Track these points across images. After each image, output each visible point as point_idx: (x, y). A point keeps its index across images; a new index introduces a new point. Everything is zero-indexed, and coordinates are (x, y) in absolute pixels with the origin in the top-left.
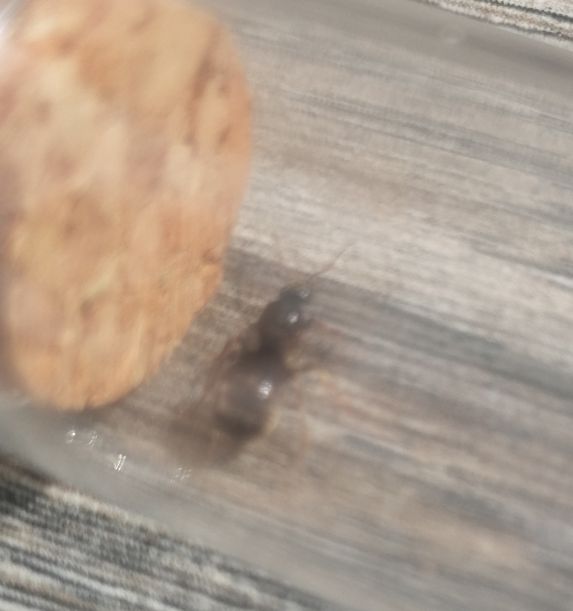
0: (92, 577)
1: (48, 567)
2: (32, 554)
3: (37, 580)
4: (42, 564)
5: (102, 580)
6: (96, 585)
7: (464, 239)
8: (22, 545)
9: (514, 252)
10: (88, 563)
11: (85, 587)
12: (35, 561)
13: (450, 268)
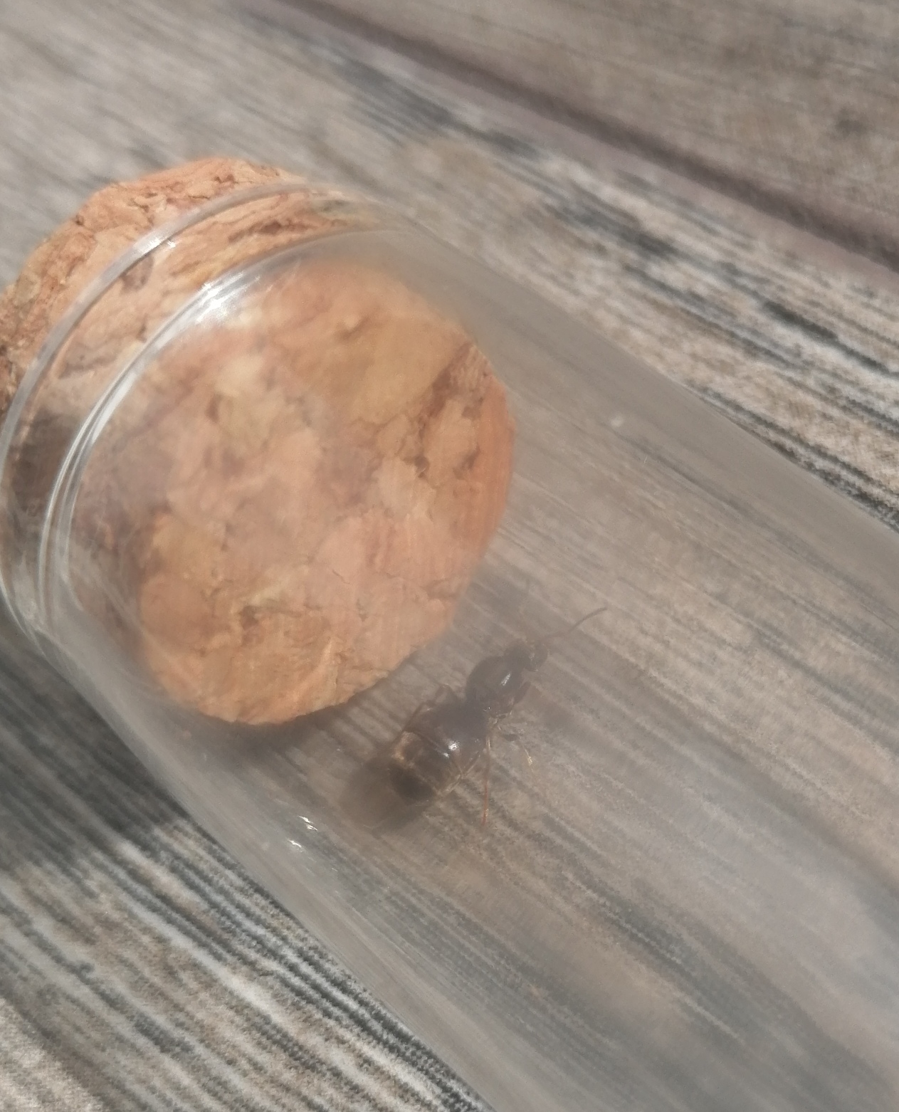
0: (239, 907)
1: (202, 884)
2: (190, 866)
3: (185, 896)
4: (197, 880)
5: (248, 915)
6: (240, 917)
7: (750, 626)
8: (185, 853)
9: (798, 655)
10: (242, 890)
11: (229, 917)
12: (191, 874)
13: (722, 654)
